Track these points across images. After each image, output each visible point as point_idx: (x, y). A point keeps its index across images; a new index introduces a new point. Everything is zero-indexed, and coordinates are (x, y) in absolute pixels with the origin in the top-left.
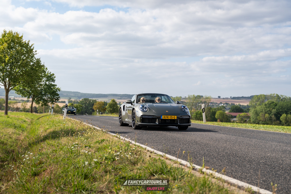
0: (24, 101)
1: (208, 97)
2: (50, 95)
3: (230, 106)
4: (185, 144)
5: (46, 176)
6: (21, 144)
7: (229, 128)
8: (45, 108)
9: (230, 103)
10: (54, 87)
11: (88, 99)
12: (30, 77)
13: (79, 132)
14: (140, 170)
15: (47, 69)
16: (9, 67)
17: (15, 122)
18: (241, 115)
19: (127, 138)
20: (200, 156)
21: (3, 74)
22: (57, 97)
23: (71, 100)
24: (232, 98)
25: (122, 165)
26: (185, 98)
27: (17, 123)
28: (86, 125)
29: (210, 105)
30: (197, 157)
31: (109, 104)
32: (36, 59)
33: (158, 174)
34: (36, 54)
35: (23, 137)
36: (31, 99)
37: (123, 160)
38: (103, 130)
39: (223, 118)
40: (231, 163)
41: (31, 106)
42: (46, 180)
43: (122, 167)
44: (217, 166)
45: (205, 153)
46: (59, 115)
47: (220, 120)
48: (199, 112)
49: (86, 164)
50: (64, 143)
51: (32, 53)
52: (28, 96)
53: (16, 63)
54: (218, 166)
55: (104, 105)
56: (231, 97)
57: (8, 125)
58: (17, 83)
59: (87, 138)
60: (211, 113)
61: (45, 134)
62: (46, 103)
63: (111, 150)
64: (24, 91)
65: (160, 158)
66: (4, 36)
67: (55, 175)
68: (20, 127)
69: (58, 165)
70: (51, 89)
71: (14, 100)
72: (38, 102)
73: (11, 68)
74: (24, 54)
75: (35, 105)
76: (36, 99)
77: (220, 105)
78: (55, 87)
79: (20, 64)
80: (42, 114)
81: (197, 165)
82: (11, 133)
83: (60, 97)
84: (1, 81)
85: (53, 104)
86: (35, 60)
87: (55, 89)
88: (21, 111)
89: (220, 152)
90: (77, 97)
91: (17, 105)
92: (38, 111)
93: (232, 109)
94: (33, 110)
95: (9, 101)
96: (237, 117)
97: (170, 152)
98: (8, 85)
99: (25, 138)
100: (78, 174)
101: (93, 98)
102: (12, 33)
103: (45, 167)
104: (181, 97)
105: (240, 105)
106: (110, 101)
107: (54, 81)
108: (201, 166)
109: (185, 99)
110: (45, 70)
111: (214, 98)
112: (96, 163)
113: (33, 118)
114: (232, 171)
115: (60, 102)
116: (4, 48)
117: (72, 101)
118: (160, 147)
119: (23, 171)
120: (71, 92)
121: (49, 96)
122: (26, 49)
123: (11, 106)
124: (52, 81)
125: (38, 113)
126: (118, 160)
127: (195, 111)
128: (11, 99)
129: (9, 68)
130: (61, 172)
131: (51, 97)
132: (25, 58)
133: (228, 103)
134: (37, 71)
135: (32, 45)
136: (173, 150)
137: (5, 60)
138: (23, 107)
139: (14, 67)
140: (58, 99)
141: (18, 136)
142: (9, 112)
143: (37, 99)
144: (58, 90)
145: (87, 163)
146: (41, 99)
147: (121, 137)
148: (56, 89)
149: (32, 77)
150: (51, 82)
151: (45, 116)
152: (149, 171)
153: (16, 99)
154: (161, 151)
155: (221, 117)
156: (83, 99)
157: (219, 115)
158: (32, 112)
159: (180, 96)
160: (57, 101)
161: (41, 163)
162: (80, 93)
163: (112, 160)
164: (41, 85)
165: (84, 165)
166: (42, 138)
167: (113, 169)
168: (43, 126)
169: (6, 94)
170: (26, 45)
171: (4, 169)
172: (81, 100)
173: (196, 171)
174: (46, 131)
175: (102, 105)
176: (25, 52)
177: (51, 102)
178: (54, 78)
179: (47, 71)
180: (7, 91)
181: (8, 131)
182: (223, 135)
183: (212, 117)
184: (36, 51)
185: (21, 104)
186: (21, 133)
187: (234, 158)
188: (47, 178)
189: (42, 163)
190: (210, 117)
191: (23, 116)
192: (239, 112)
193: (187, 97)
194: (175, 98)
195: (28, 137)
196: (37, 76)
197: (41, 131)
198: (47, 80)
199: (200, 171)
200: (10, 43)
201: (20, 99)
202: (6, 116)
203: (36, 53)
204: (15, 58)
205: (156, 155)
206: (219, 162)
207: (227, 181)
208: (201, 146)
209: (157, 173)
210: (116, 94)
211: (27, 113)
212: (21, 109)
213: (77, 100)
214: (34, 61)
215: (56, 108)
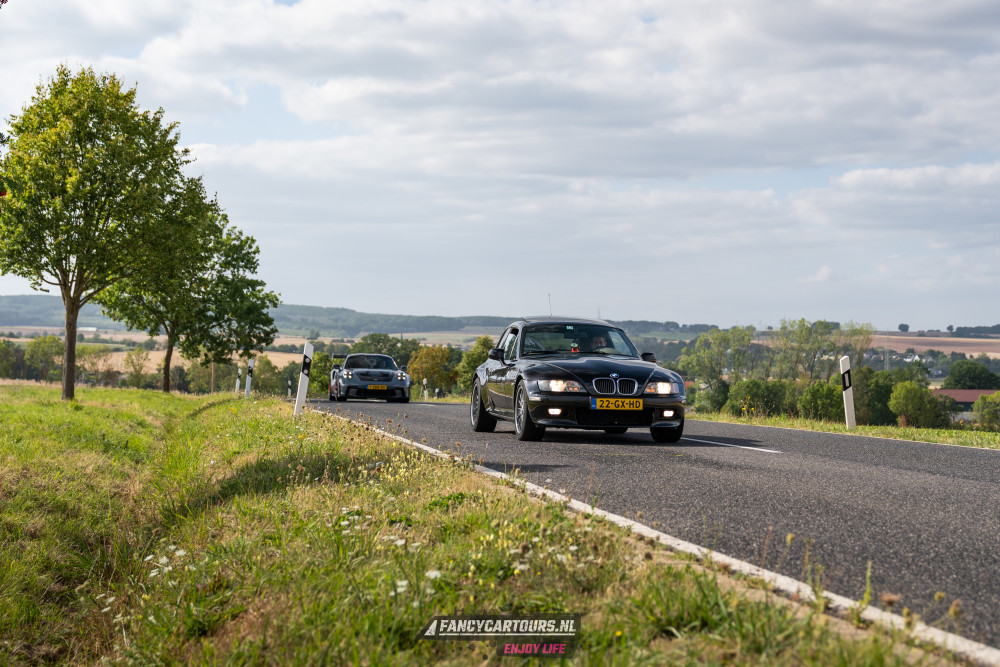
0: (134, 344)
1: (858, 327)
2: (239, 323)
3: (948, 363)
4: (784, 514)
5: (244, 637)
6: (132, 511)
7: (951, 448)
8: (216, 371)
9: (947, 351)
10: (254, 289)
11: (386, 336)
12: (164, 250)
13: (361, 464)
14: (614, 611)
15: (225, 218)
16: (78, 212)
17: (106, 426)
18: (989, 400)
19: (552, 487)
20: (846, 560)
21: (56, 238)
22: (265, 331)
23: (320, 339)
24: (955, 330)
25: (541, 595)
26: (769, 333)
27: (115, 431)
28: (388, 438)
29: (868, 360)
30: (833, 564)
31: (468, 356)
32: (186, 180)
33: (686, 629)
34: (187, 162)
35: (138, 487)
36: (162, 338)
37: (542, 576)
38: (456, 458)
39: (920, 408)
40: (973, 587)
41: (163, 365)
42: (247, 654)
43: (540, 603)
44: (916, 596)
45: (864, 549)
46: (276, 399)
47: (907, 417)
48: (822, 386)
49: (399, 590)
50: (308, 507)
51: (172, 156)
52: (153, 324)
53: (108, 196)
54: (923, 597)
55: (450, 360)
56: (950, 328)
57: (79, 441)
58: (111, 277)
59: (396, 490)
60: (870, 391)
61: (229, 475)
62: (222, 353)
63: (497, 536)
64: (135, 306)
65: (688, 567)
66: (59, 90)
67: (280, 630)
68: (126, 447)
69: (288, 593)
70: (244, 297)
71: (97, 340)
72: (190, 350)
73: (88, 217)
74: (138, 161)
75: (178, 359)
76: (183, 338)
77: (908, 360)
78: (259, 291)
79: (122, 200)
80: (206, 395)
81: (837, 593)
82: (91, 468)
83: (277, 331)
84: (50, 268)
85: (250, 356)
86: (181, 185)
87: (258, 299)
88: (124, 384)
89: (922, 543)
90: (343, 327)
91: (110, 362)
92: (192, 386)
93: (956, 373)
94: (171, 381)
95: (79, 346)
96: (975, 406)
97: (725, 543)
98: (74, 283)
99: (145, 490)
100: (372, 627)
101: (406, 332)
102: (93, 78)
103: (238, 601)
104: (754, 329)
105: (987, 360)
106: (474, 344)
107: (251, 265)
108: (857, 597)
109: (768, 338)
110: (217, 223)
111: (884, 333)
112: (438, 586)
113: (174, 412)
114: (978, 618)
115: (274, 350)
116: (62, 139)
117: (323, 345)
118: (687, 524)
119: (151, 618)
120: (322, 308)
121: (234, 325)
122: (146, 141)
123: (87, 366)
124: (246, 267)
125: (189, 392)
126: (522, 572)
127: (809, 385)
128: (86, 337)
129: (78, 218)
130: (302, 620)
131: (242, 327)
132: (142, 176)
133: (939, 352)
134: (189, 226)
135: (171, 128)
136: (736, 537)
137: (64, 184)
138: (132, 369)
139: (100, 213)
140: (267, 339)
141: (118, 481)
142: (79, 387)
143: (188, 336)
144: (270, 301)
145: (402, 585)
146: (202, 336)
147: (530, 486)
148: (262, 300)
149: (170, 250)
150: (241, 272)
151: (220, 403)
152: (652, 618)
153: (103, 336)
154: (690, 541)
155: (910, 408)
156: (364, 339)
157: (905, 397)
158: (167, 388)
159: (747, 325)
160: (264, 344)
161: (221, 585)
162: (353, 311)
163: (501, 573)
164: (203, 282)
165: (392, 594)
166: (217, 488)
167: (507, 608)
168: (217, 442)
169: (68, 318)
170: (149, 128)
171: (73, 610)
172: (357, 340)
173: (837, 617)
174: (230, 463)
175: (442, 359)
176: (144, 151)
177: (241, 352)
178: (254, 253)
179: (229, 226)
180: (74, 306)
181: (80, 464)
182: (930, 478)
183: (874, 406)
184: (186, 151)
185: (124, 355)
186: (132, 472)
187: (983, 565)
188: (251, 643)
189: (224, 584)
190: (868, 405)
191: (132, 402)
192: (984, 388)
193: (774, 330)
194: (727, 330)
195: (157, 483)
196: (188, 248)
197: (211, 463)
198: (226, 265)
199: (855, 616)
200: (85, 118)
201: (120, 337)
202: (70, 404)
203: (184, 158)
204: (104, 175)
205: (672, 554)
206: (923, 582)
207: (963, 657)
208: (846, 522)
209: (685, 626)
210: (495, 318)
211: (149, 392)
212: (124, 377)
213: (342, 341)
214: (178, 188)
215: (262, 372)
